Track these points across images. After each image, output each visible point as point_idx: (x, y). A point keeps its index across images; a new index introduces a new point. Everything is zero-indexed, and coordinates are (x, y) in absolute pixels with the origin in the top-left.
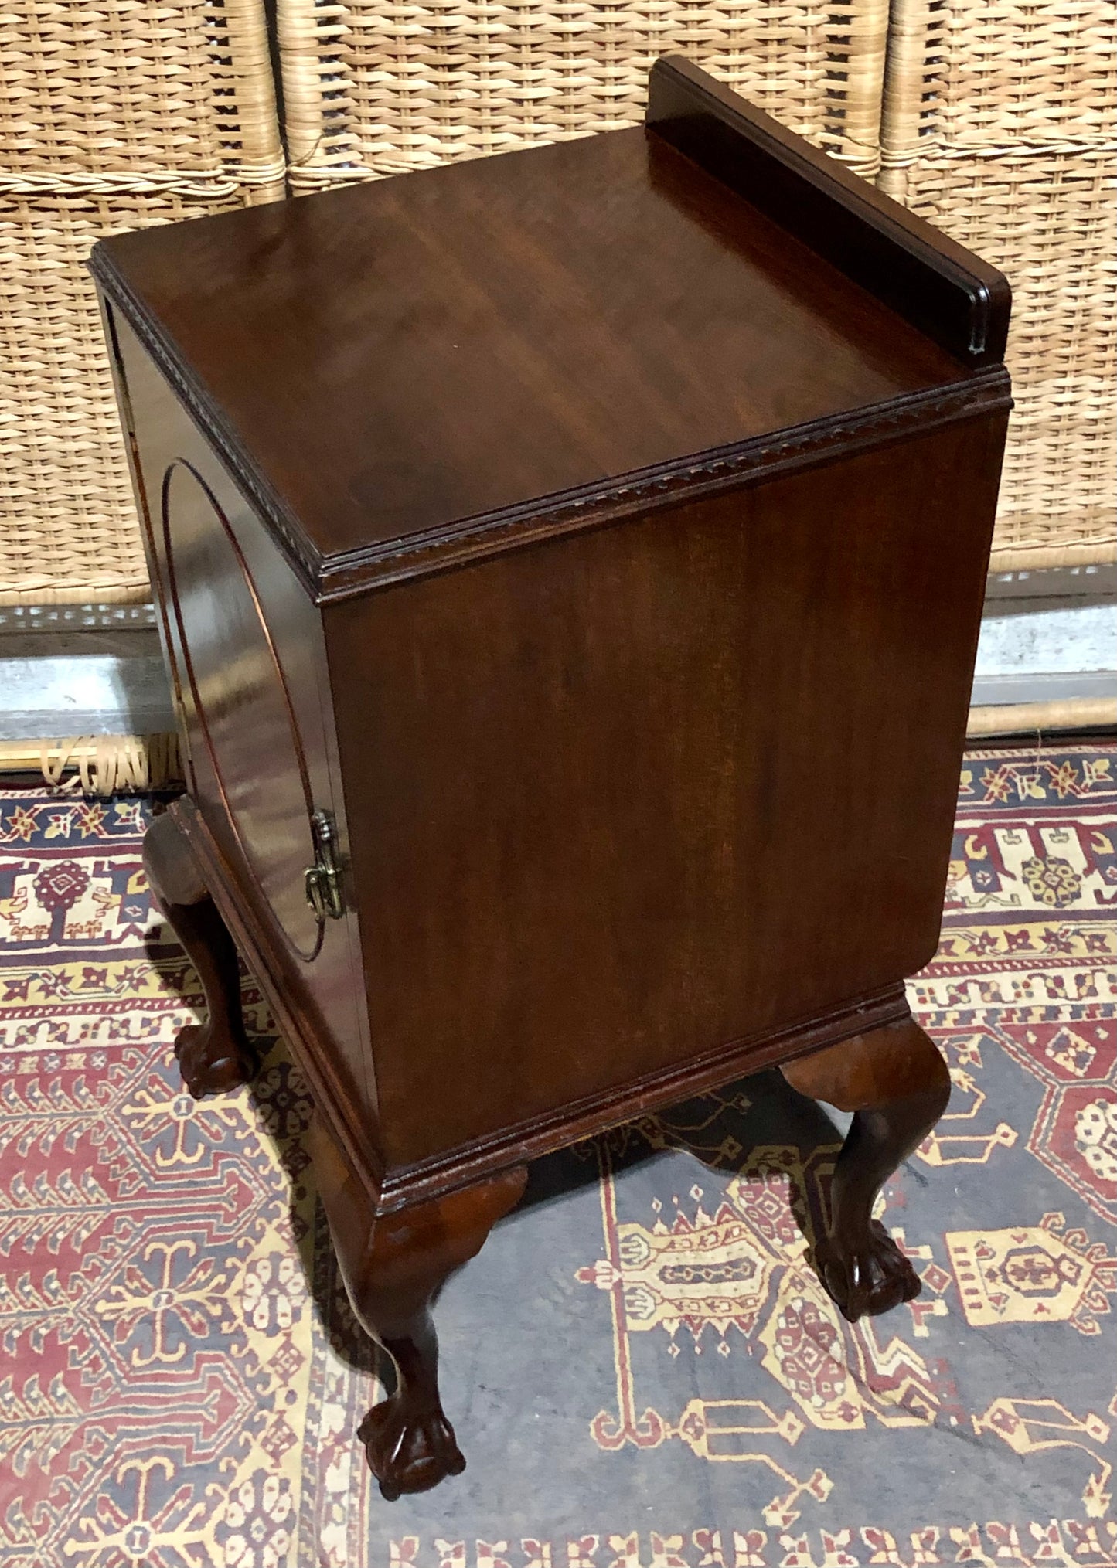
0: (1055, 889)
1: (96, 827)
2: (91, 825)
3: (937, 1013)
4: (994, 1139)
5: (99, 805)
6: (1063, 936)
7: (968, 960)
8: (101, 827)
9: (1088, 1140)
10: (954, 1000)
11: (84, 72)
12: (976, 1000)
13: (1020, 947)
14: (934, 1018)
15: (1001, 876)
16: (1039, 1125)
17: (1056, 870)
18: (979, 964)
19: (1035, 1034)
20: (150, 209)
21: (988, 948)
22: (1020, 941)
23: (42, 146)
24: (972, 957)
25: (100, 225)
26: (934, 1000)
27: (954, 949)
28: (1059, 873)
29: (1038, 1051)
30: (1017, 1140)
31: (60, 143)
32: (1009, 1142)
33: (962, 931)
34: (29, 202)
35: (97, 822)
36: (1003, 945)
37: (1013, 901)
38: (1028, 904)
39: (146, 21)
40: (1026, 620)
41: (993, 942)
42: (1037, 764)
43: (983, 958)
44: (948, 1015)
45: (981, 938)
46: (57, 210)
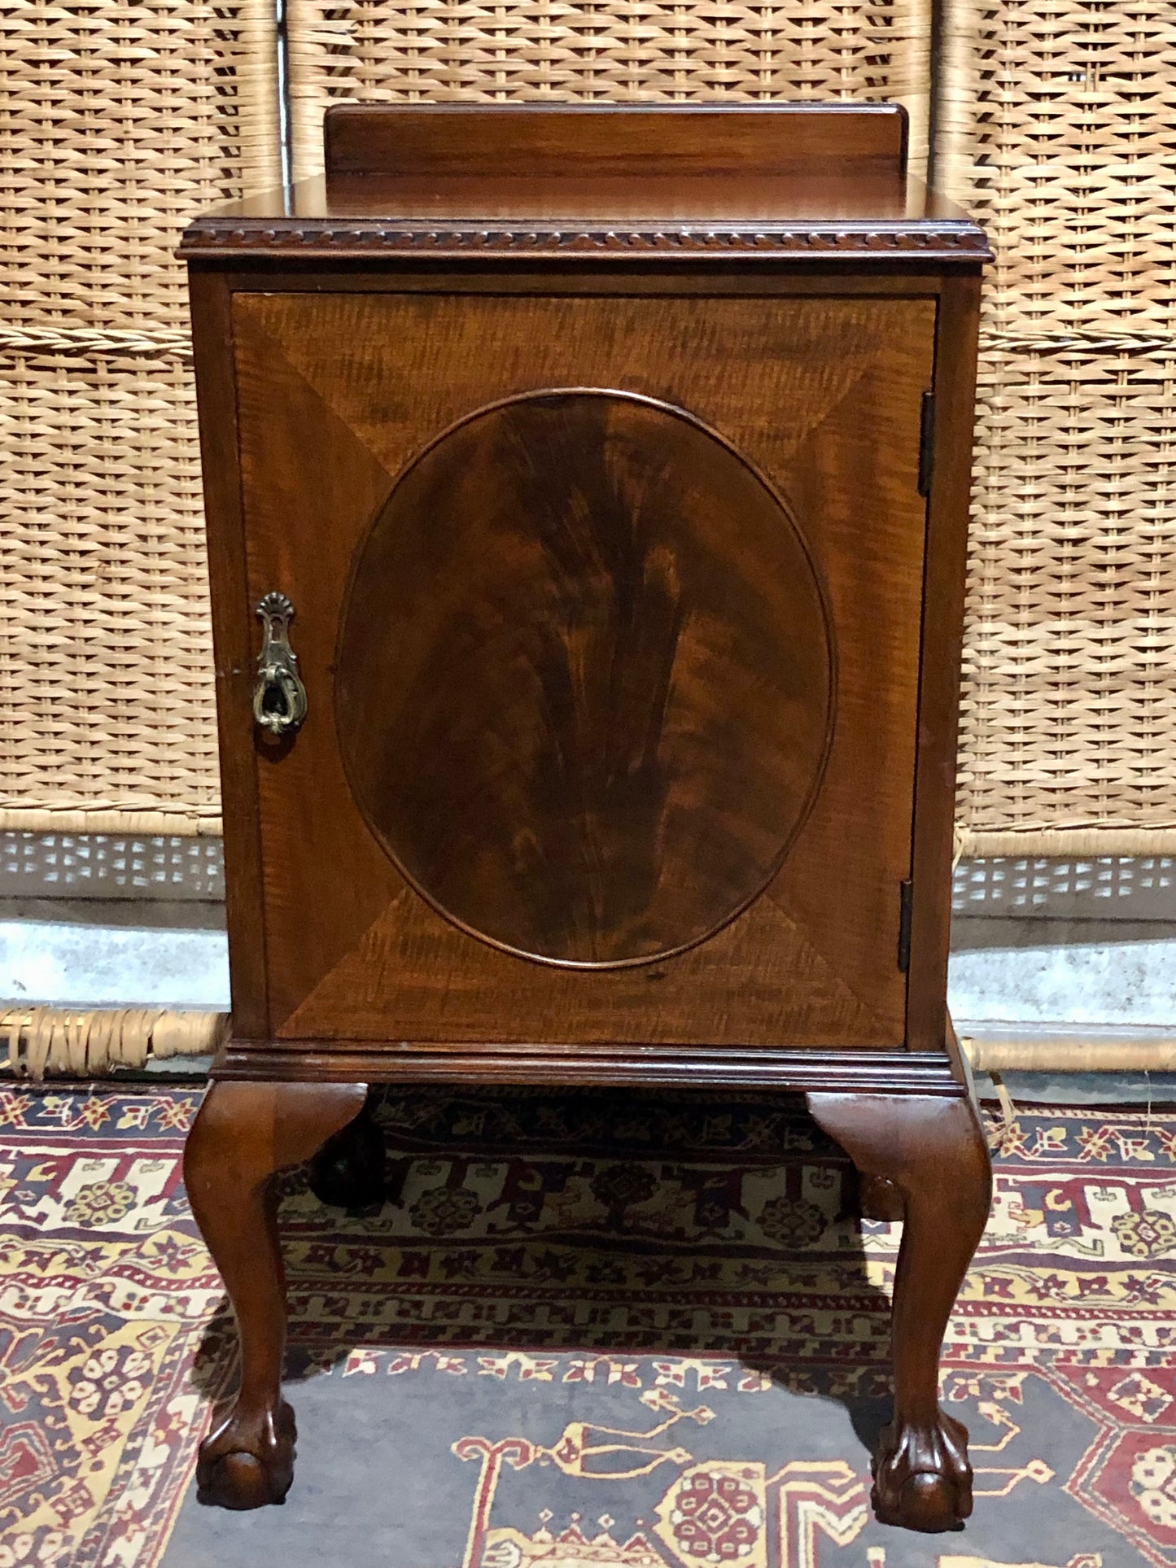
0: (1149, 1244)
1: (16, 1117)
2: (11, 1115)
3: (975, 1347)
4: (1022, 1473)
5: (27, 1096)
6: (1150, 1286)
7: (1025, 1302)
8: (21, 1118)
9: (1146, 1481)
10: (999, 1336)
11: (96, 220)
12: (1027, 1337)
13: (1093, 1292)
14: (971, 1350)
15: (1084, 1228)
16: (1084, 1467)
17: (1154, 1223)
18: (1039, 1308)
19: (1096, 1376)
20: (150, 372)
21: (1053, 1291)
22: (1095, 1286)
23: (45, 299)
24: (1032, 1300)
25: (95, 386)
26: (974, 1334)
27: (1011, 1289)
28: (1157, 1227)
29: (1099, 1393)
30: (1052, 1478)
31: (64, 296)
32: (1042, 1479)
33: (1024, 1271)
34: (27, 359)
35: (18, 1112)
36: (1073, 1289)
37: (1095, 1248)
38: (1113, 1253)
39: (161, 171)
40: (1132, 950)
41: (1062, 1284)
42: (1148, 1129)
43: (1047, 1302)
44: (989, 1350)
45: (1046, 1281)
46: (53, 369)
